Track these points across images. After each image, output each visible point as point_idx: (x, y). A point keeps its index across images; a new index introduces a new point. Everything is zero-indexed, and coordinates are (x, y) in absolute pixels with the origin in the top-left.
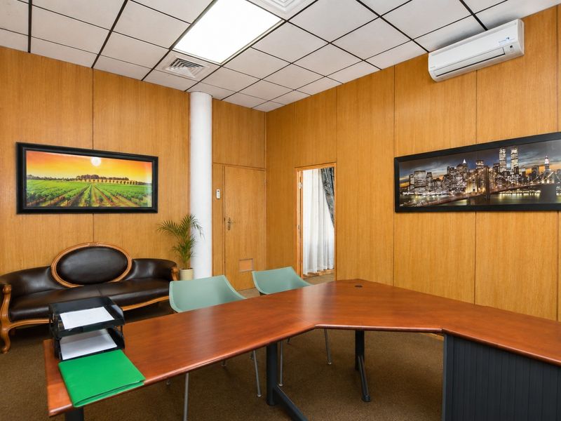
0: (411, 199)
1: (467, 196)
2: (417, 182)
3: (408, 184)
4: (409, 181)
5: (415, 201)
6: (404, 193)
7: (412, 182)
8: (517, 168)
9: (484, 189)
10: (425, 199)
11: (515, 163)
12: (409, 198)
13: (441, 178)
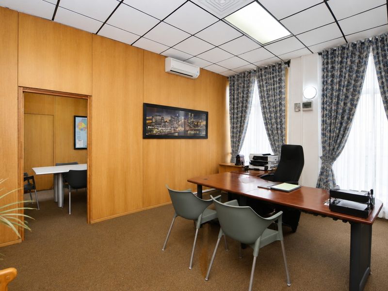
0: (153, 131)
1: (178, 131)
2: (156, 121)
3: (151, 121)
4: (151, 119)
5: (154, 132)
6: (149, 127)
7: (154, 121)
8: (193, 122)
9: (183, 129)
10: (160, 131)
11: (192, 120)
12: (151, 130)
13: (168, 121)
